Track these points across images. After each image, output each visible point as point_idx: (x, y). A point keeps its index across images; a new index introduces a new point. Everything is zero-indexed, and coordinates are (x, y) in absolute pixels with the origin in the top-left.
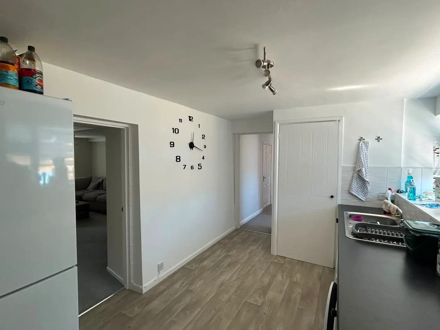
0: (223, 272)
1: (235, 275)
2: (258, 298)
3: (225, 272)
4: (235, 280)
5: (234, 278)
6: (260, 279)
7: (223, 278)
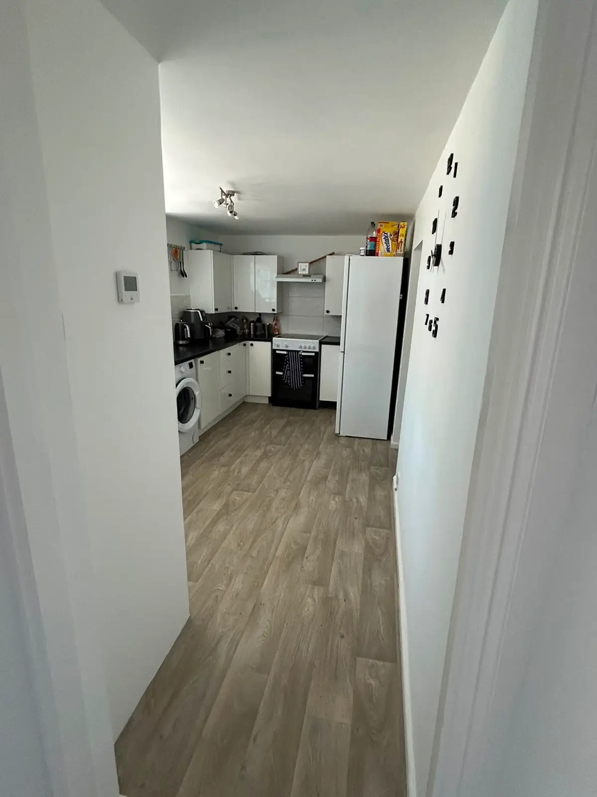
0: (307, 530)
1: (280, 528)
2: (237, 498)
3: (305, 532)
4: (277, 519)
5: (280, 523)
6: (232, 527)
7: (298, 521)
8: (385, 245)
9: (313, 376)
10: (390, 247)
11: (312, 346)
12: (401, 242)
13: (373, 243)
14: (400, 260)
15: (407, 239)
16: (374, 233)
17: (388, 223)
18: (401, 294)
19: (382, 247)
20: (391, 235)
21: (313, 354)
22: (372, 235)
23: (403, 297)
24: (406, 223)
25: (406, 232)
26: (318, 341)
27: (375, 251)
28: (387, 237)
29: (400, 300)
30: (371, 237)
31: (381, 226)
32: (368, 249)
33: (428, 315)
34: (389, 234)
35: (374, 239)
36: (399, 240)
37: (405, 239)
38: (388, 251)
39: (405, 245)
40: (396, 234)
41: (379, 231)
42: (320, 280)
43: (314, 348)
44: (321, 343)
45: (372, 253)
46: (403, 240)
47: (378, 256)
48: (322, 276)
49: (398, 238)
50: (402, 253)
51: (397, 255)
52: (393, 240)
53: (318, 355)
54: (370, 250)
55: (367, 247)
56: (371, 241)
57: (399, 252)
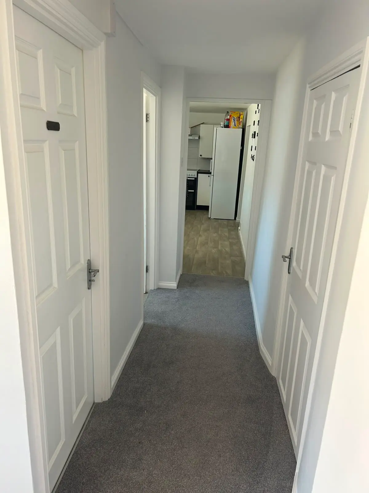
8: (233, 123)
9: (193, 191)
10: (236, 124)
11: (193, 174)
12: (241, 122)
13: (228, 122)
14: (241, 130)
15: (244, 120)
16: (228, 117)
17: (235, 112)
18: (241, 146)
19: (232, 124)
20: (236, 118)
21: (194, 179)
22: (227, 117)
23: (242, 148)
24: (243, 113)
25: (244, 117)
26: (196, 172)
27: (229, 125)
28: (234, 119)
29: (241, 149)
30: (227, 119)
31: (232, 113)
32: (225, 124)
33: (252, 155)
34: (235, 118)
35: (228, 120)
36: (240, 121)
37: (243, 120)
38: (235, 126)
39: (243, 123)
40: (239, 118)
41: (231, 116)
42: (197, 138)
43: (194, 176)
44: (198, 173)
45: (227, 126)
46: (242, 121)
47: (230, 128)
48: (198, 136)
49: (240, 119)
50: (241, 127)
51: (239, 128)
52: (237, 121)
53: (196, 179)
54: (226, 125)
55: (225, 123)
56: (227, 120)
57: (240, 126)
